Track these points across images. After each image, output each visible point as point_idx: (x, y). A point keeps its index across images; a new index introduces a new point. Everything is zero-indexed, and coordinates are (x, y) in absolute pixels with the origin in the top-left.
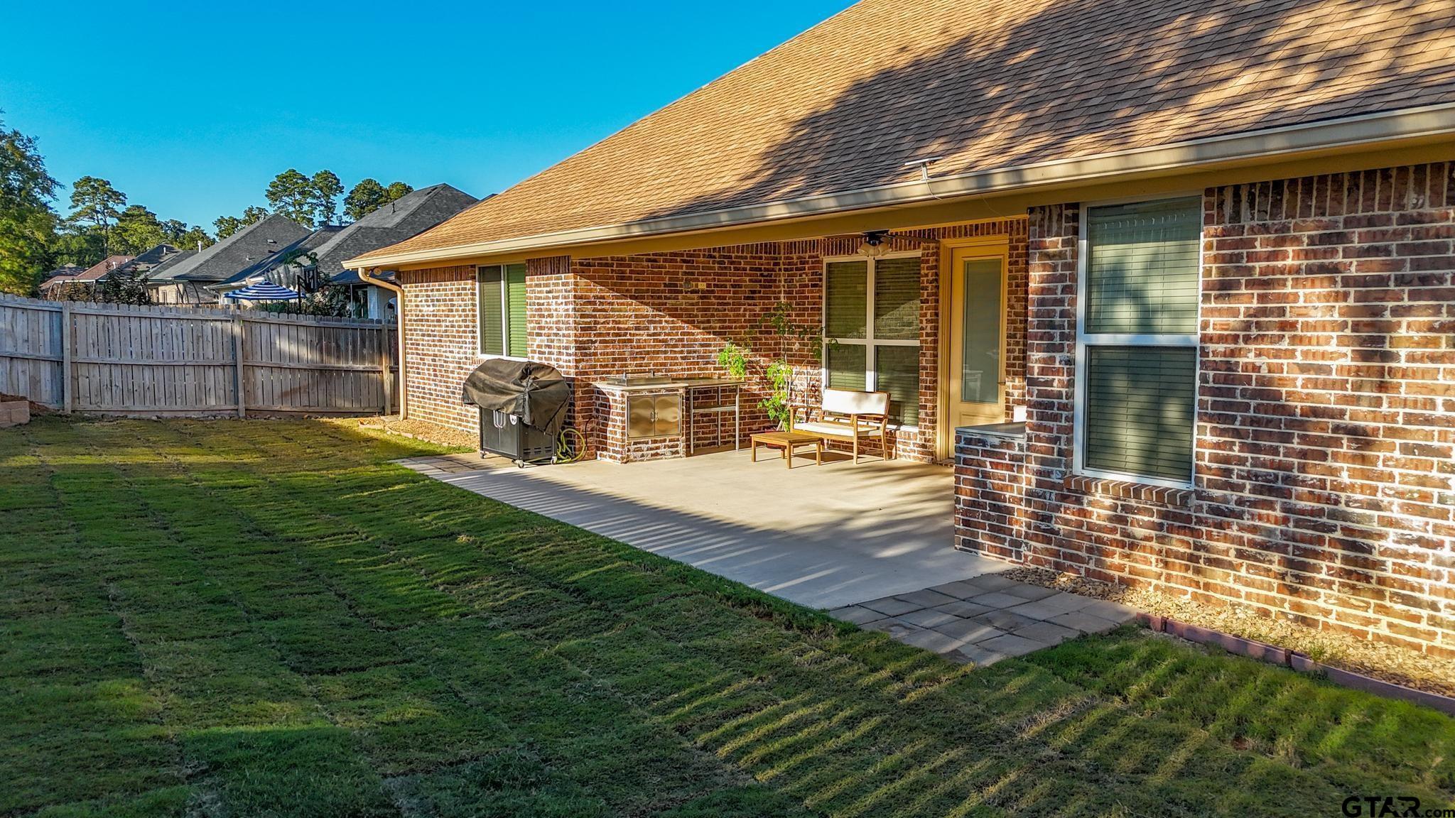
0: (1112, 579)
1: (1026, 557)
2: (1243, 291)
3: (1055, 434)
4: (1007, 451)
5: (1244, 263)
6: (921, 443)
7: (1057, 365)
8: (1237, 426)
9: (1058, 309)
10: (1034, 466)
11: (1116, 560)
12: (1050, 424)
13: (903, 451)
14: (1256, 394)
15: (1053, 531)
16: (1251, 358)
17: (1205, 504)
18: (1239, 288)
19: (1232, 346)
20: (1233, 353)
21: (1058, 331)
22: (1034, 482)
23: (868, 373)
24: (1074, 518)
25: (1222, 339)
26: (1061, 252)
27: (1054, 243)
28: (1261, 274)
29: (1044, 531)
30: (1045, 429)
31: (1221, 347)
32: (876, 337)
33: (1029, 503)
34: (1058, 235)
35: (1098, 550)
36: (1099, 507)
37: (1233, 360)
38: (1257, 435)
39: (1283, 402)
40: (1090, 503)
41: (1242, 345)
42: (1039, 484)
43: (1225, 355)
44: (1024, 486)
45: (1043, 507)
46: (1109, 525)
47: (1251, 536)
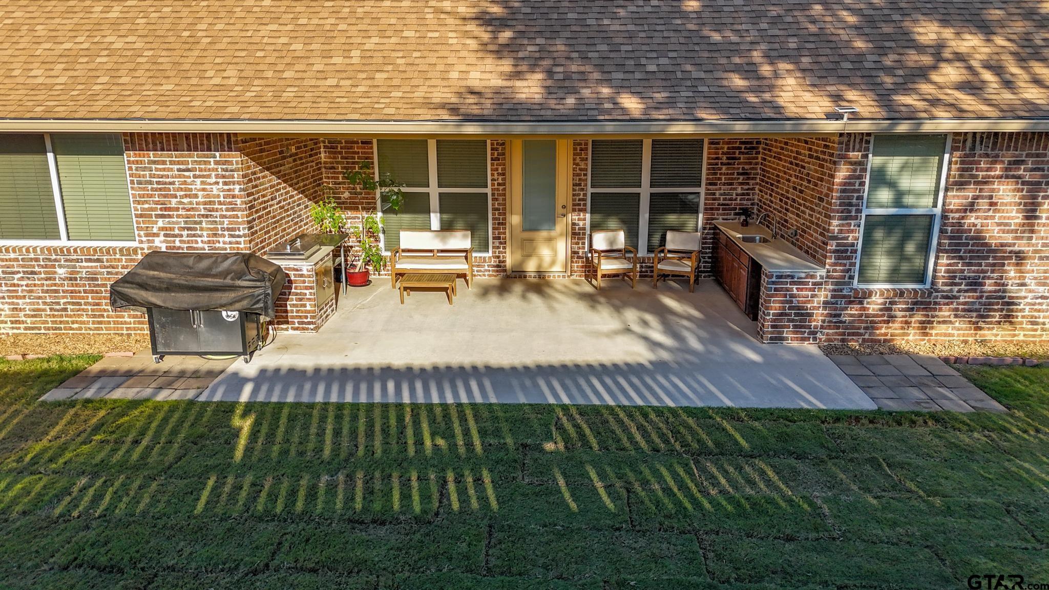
0: (879, 341)
1: (820, 339)
2: (972, 186)
3: (847, 267)
4: (811, 280)
5: (974, 172)
6: (495, 264)
7: (852, 228)
8: (961, 254)
9: (855, 195)
10: (830, 287)
11: (883, 331)
12: (845, 262)
13: (477, 271)
14: (973, 238)
15: (841, 322)
16: (973, 220)
17: (939, 294)
18: (970, 185)
19: (963, 214)
20: (963, 218)
21: (854, 208)
22: (829, 296)
23: (432, 215)
24: (856, 312)
25: (958, 211)
26: (860, 162)
27: (855, 155)
28: (982, 178)
29: (835, 322)
30: (841, 265)
31: (957, 215)
32: (440, 186)
33: (825, 308)
34: (859, 151)
35: (871, 326)
36: (874, 305)
37: (963, 221)
38: (971, 258)
39: (986, 241)
40: (868, 303)
41: (968, 214)
42: (833, 297)
43: (959, 219)
44: (822, 299)
45: (836, 309)
46: (880, 313)
47: (963, 307)
